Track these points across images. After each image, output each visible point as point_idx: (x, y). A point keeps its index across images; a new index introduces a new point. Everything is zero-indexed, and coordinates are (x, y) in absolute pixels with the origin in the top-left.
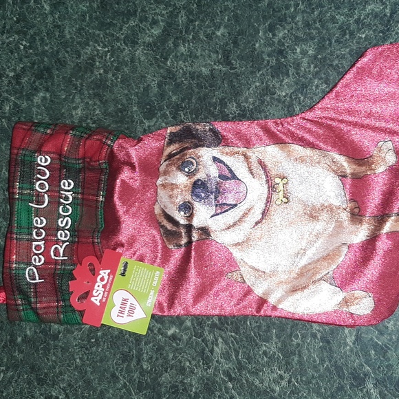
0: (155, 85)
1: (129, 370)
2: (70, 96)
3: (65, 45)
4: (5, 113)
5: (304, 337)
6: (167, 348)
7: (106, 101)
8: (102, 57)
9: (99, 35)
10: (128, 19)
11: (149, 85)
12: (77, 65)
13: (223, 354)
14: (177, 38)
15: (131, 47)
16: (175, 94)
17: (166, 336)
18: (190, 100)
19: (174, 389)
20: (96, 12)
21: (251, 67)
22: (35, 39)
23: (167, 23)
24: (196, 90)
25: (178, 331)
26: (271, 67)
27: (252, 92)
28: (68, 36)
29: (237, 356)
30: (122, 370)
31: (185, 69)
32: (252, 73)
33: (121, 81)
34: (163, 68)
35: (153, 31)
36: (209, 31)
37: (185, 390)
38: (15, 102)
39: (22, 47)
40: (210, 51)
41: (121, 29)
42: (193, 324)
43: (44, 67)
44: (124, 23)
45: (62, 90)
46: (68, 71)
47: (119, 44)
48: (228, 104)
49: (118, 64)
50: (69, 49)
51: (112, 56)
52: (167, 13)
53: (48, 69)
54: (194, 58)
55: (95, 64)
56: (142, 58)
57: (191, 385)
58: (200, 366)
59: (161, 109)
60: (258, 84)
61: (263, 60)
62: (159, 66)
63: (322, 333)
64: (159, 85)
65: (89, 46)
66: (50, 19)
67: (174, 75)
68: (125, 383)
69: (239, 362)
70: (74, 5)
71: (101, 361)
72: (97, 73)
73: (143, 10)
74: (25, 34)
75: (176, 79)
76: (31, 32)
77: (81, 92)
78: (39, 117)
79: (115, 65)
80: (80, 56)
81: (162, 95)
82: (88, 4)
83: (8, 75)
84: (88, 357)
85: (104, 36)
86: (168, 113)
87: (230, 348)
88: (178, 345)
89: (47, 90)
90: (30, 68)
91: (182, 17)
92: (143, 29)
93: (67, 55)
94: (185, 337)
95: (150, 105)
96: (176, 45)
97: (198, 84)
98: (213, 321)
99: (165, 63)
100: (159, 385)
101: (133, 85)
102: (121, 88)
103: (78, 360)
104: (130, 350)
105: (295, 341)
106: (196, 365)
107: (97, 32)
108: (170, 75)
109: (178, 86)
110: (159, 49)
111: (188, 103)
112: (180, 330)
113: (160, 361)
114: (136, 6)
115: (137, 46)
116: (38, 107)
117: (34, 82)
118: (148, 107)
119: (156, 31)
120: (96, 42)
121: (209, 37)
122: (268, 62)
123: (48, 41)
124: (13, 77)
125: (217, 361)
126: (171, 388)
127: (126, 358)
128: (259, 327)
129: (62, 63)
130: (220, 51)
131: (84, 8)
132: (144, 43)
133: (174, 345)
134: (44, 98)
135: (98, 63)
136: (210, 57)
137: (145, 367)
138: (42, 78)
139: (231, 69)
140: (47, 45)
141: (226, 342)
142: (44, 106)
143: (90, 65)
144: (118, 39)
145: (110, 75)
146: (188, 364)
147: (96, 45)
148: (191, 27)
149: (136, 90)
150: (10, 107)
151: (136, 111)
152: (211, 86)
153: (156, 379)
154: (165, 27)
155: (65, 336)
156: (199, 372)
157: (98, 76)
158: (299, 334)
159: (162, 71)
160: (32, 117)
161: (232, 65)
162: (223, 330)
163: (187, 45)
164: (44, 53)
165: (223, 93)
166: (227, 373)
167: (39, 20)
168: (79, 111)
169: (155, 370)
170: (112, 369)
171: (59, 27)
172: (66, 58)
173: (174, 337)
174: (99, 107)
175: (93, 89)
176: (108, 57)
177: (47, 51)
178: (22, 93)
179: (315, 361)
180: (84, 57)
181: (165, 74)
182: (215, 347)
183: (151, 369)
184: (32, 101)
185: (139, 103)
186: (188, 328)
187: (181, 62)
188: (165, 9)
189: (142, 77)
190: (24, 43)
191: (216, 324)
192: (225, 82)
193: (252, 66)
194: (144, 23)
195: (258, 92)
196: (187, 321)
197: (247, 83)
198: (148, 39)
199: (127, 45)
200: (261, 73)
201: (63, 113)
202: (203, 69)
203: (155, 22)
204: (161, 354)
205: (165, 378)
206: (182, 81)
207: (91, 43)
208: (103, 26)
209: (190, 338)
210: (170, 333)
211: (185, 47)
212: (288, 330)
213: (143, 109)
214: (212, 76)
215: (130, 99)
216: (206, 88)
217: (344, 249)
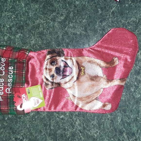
0: (61, 36)
1: (46, 129)
2: (30, 36)
3: (29, 18)
4: (5, 40)
5: (105, 119)
6: (60, 122)
7: (43, 39)
8: (43, 24)
9: (42, 17)
10: (53, 13)
11: (59, 36)
12: (33, 26)
13: (79, 124)
14: (69, 21)
15: (53, 22)
16: (68, 39)
17: (60, 118)
18: (73, 41)
19: (62, 136)
20: (41, 9)
22: (18, 15)
23: (66, 16)
24: (75, 39)
25: (64, 117)
26: (100, 34)
27: (93, 41)
28: (30, 16)
29: (83, 125)
30: (44, 129)
31: (71, 31)
32: (94, 35)
33: (49, 33)
34: (64, 30)
35: (61, 18)
36: (80, 20)
37: (65, 136)
38: (9, 36)
39: (13, 17)
40: (80, 26)
41: (50, 16)
42: (69, 115)
43: (21, 25)
44: (51, 14)
45: (27, 34)
46: (30, 28)
47: (49, 21)
49: (48, 27)
50: (31, 20)
51: (46, 24)
52: (66, 12)
53: (22, 26)
54: (75, 28)
55: (40, 26)
56: (57, 26)
57: (67, 134)
58: (71, 128)
59: (62, 44)
60: (95, 39)
61: (98, 31)
62: (62, 29)
63: (111, 118)
64: (62, 36)
65: (38, 20)
66: (24, 9)
68: (44, 133)
69: (84, 127)
70: (33, 5)
71: (36, 126)
72: (40, 29)
73: (58, 10)
74: (14, 13)
75: (68, 34)
76: (17, 12)
77: (34, 35)
78: (18, 42)
79: (47, 27)
80: (34, 23)
81: (63, 39)
82: (38, 6)
83: (7, 27)
84: (32, 125)
85: (44, 17)
86: (65, 45)
87: (81, 122)
88: (64, 121)
89: (22, 33)
90: (16, 25)
91: (71, 14)
92: (58, 17)
93: (30, 22)
94: (66, 119)
95: (59, 42)
96: (69, 23)
97: (75, 37)
99: (65, 29)
100: (56, 134)
101: (53, 34)
102: (49, 35)
103: (28, 126)
104: (47, 123)
105: (102, 121)
106: (69, 128)
107: (41, 16)
108: (66, 33)
109: (69, 36)
110: (63, 24)
111: (72, 43)
112: (65, 116)
113: (57, 126)
114: (56, 9)
115: (55, 22)
116: (18, 39)
117: (17, 30)
118: (58, 43)
119: (62, 18)
120: (41, 19)
121: (80, 22)
122: (99, 32)
123: (23, 16)
124: (9, 28)
125: (77, 127)
126: (61, 135)
127: (45, 125)
128: (91, 116)
129: (28, 25)
130: (84, 27)
131: (37, 7)
132: (58, 21)
133: (62, 121)
134: (20, 36)
135: (41, 26)
136: (80, 28)
137: (52, 128)
138: (20, 29)
140: (22, 18)
141: (80, 120)
142: (20, 39)
143: (38, 27)
144: (49, 19)
145: (45, 31)
146: (67, 127)
147: (41, 20)
148: (74, 18)
149: (54, 37)
150: (7, 38)
151: (54, 44)
152: (80, 38)
153: (55, 132)
154: (65, 17)
155: (23, 117)
156: (70, 130)
157: (41, 31)
158: (104, 119)
159: (63, 31)
160: (15, 42)
161: (88, 32)
162: (79, 117)
163: (73, 24)
164: (21, 20)
165: (84, 40)
166: (80, 131)
167: (20, 8)
168: (33, 42)
169: (55, 129)
170: (40, 129)
171: (27, 12)
172: (29, 23)
173: (62, 119)
174: (41, 41)
175: (39, 35)
176: (45, 25)
177: (22, 20)
178: (12, 33)
179: (108, 127)
180: (36, 24)
181: (65, 32)
182: (76, 122)
183: (54, 129)
184: (16, 37)
185: (55, 41)
186: (68, 116)
187: (70, 29)
188: (66, 11)
189: (57, 32)
190: (14, 16)
191: (77, 115)
192: (85, 37)
193: (94, 33)
194: (58, 15)
196: (67, 113)
197: (92, 38)
198: (59, 20)
199: (52, 21)
200: (97, 35)
201: (27, 42)
202: (78, 32)
203: (62, 15)
204: (58, 124)
205: (59, 132)
206: (70, 35)
207: (39, 19)
208: (43, 14)
209: (68, 119)
210: (61, 117)
211: (72, 24)
212: (100, 117)
213: (56, 43)
214: (80, 35)
215: (52, 39)
216: (78, 38)
217: (102, 90)
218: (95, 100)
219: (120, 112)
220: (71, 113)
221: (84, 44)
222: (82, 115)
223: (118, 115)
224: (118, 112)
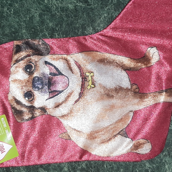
0: (38, 16)
7: (3, 26)
11: (33, 16)
16: (51, 22)
18: (61, 25)
21: (101, 4)
24: (65, 19)
26: (114, 4)
27: (102, 20)
31: (57, 5)
32: (102, 8)
33: (14, 13)
34: (42, 4)
42: (69, 170)
48: (87, 28)
49: (11, 2)
59: (42, 31)
60: (106, 15)
62: (39, 3)
63: (152, 169)
64: (40, 16)
67: (50, 9)
75: (51, 12)
81: (42, 22)
86: (47, 34)
95: (34, 29)
97: (66, 15)
98: (82, 166)
99: (43, 1)
101: (22, 15)
102: (14, 17)
109: (53, 16)
111: (61, 27)
118: (33, 30)
128: (112, 168)
139: (88, 5)
145: (5, 9)
149: (24, 19)
151: (25, 33)
152: (75, 16)
159: (41, 6)
161: (89, 3)
165: (83, 21)
181: (44, 8)
185: (26, 27)
187: (54, 1)
189: (28, 10)
191: (84, 168)
192: (85, 14)
195: (106, 20)
196: (65, 168)
197: (99, 14)
200: (107, 8)
202: (70, 6)
206: (56, 13)
212: (131, 169)
213: (30, 31)
214: (75, 9)
215: (20, 25)
216: (72, 18)
217: (131, 114)
218: (119, 136)
219: (169, 155)
220: (72, 166)
221: (85, 28)
222: (94, 167)
223: (166, 162)
224: (164, 156)
